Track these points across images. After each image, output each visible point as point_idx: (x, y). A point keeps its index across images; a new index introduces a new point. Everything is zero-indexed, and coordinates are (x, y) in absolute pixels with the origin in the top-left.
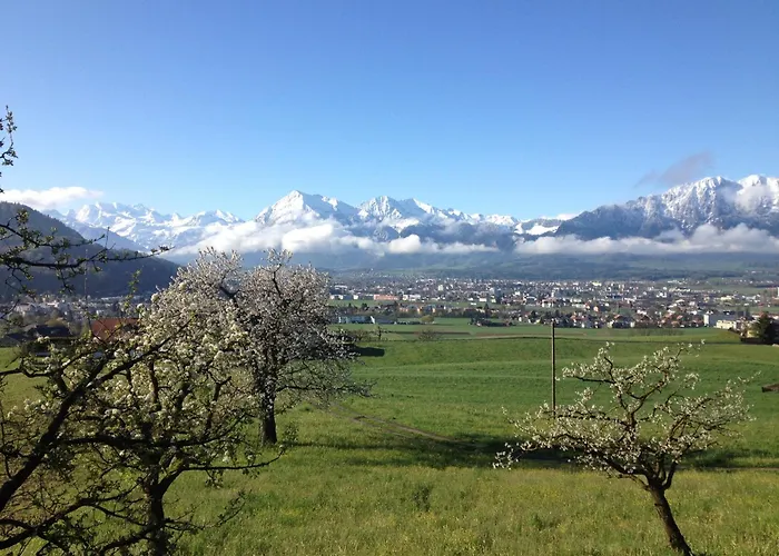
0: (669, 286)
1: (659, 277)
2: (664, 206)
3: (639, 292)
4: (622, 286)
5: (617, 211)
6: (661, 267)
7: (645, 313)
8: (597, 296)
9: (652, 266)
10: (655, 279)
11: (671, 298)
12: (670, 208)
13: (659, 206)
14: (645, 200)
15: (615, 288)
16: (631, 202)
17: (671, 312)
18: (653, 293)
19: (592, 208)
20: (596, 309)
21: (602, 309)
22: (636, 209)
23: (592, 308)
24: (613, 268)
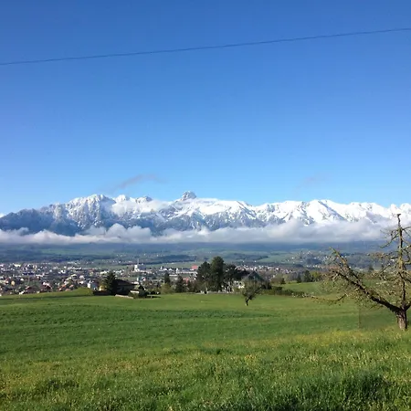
0: (69, 265)
1: (61, 260)
2: (67, 212)
3: (47, 270)
4: (35, 266)
5: (34, 213)
6: (63, 253)
7: (48, 284)
8: (16, 273)
9: (58, 252)
10: (60, 261)
11: (68, 273)
12: (71, 213)
13: (64, 212)
14: (54, 207)
15: (31, 268)
16: (45, 208)
17: (66, 283)
18: (56, 271)
19: (16, 211)
20: (13, 283)
21: (18, 282)
22: (48, 213)
23: (10, 283)
24: (32, 254)
